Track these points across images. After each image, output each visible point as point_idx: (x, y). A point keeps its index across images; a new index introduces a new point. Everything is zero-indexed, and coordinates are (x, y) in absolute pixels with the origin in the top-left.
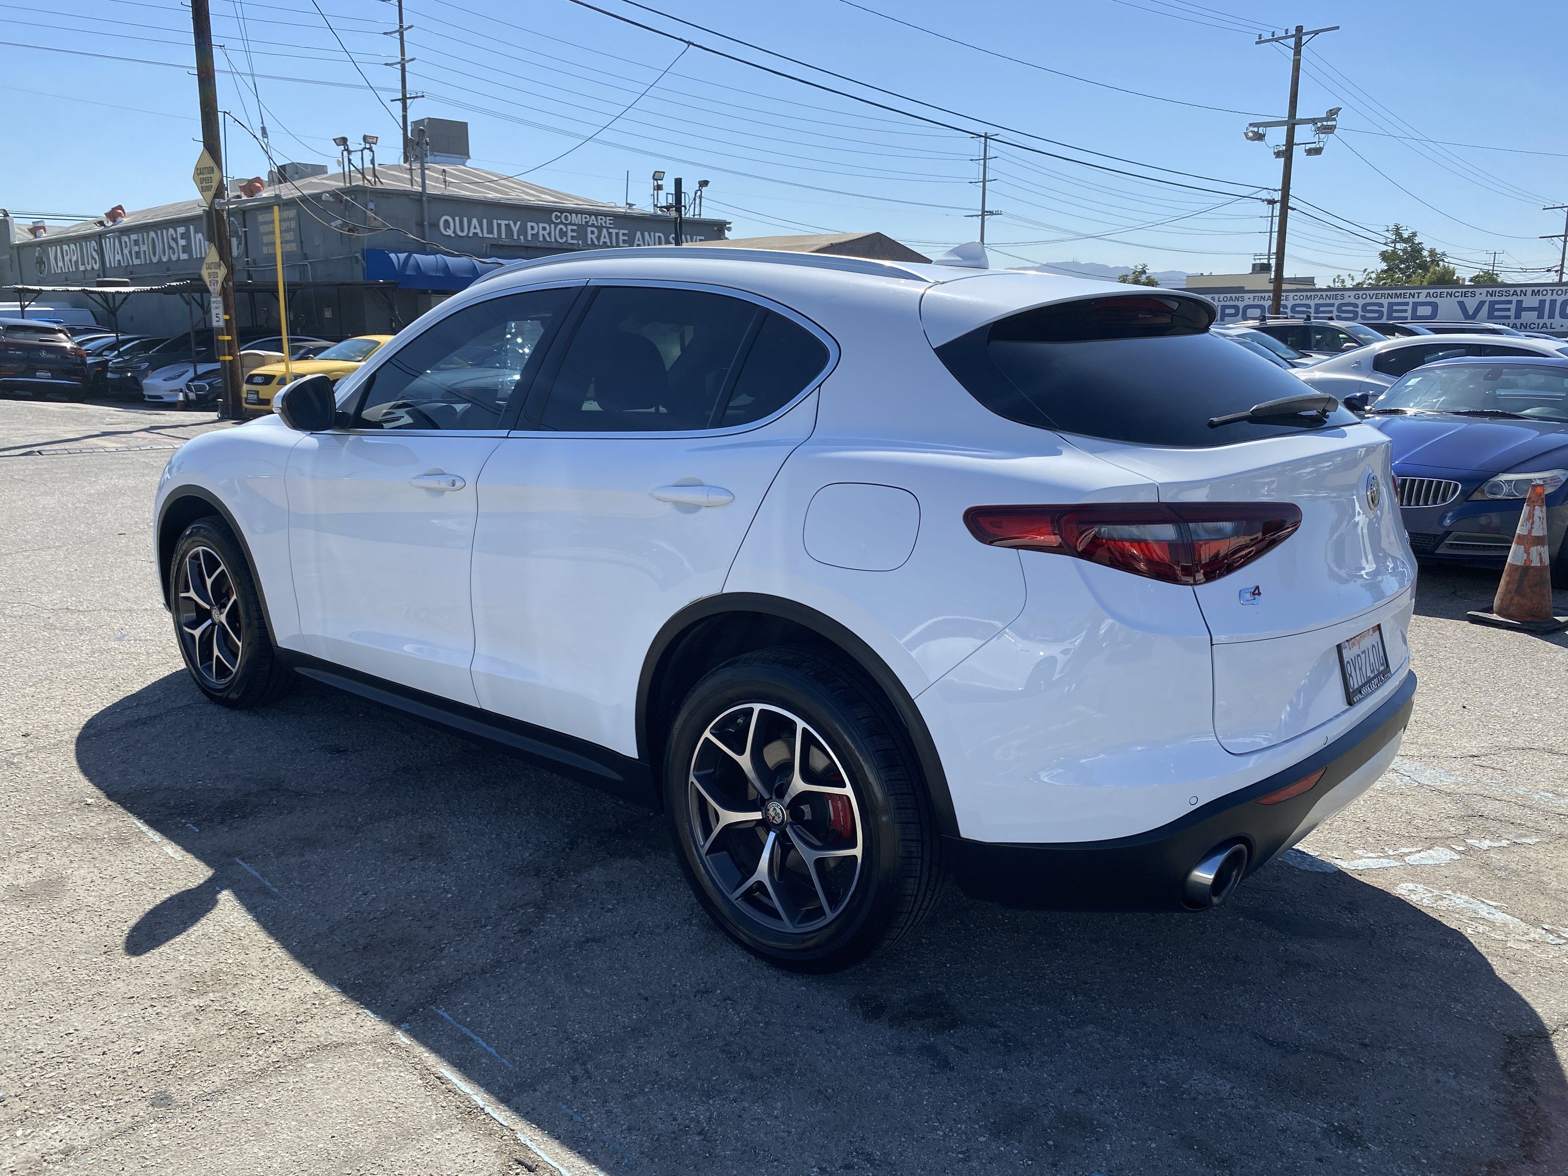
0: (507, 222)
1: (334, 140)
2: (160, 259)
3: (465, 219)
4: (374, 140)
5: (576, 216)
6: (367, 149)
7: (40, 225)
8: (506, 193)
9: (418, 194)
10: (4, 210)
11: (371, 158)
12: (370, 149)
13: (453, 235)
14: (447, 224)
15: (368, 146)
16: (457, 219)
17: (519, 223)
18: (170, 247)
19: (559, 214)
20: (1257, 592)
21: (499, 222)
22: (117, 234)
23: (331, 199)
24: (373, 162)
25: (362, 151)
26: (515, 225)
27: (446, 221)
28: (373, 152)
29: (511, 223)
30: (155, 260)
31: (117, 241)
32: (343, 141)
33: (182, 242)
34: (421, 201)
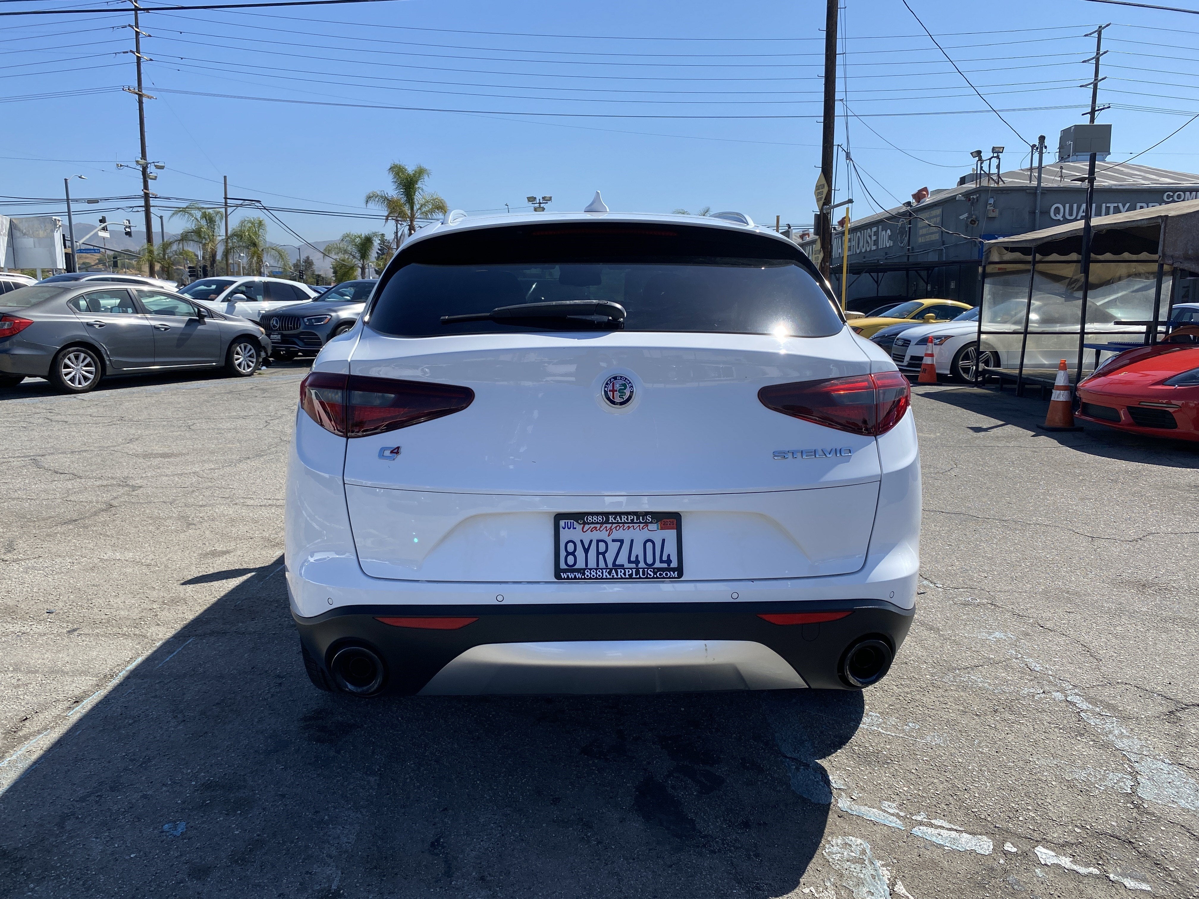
0: (1116, 205)
1: (971, 153)
2: (861, 250)
3: (1075, 206)
4: (1001, 150)
5: (1190, 194)
6: (995, 157)
7: (806, 232)
8: (1124, 180)
9: (1034, 188)
10: (789, 225)
11: (997, 164)
12: (998, 157)
13: (1062, 219)
14: (1057, 210)
15: (995, 155)
16: (1067, 206)
17: (1128, 205)
18: (867, 242)
19: (1172, 194)
20: (396, 451)
21: (1108, 205)
22: (841, 235)
23: (963, 199)
24: (998, 167)
25: (990, 159)
26: (1124, 207)
27: (1057, 209)
28: (999, 159)
29: (1120, 205)
30: (858, 251)
31: (840, 240)
32: (979, 153)
33: (874, 238)
34: (1035, 194)
